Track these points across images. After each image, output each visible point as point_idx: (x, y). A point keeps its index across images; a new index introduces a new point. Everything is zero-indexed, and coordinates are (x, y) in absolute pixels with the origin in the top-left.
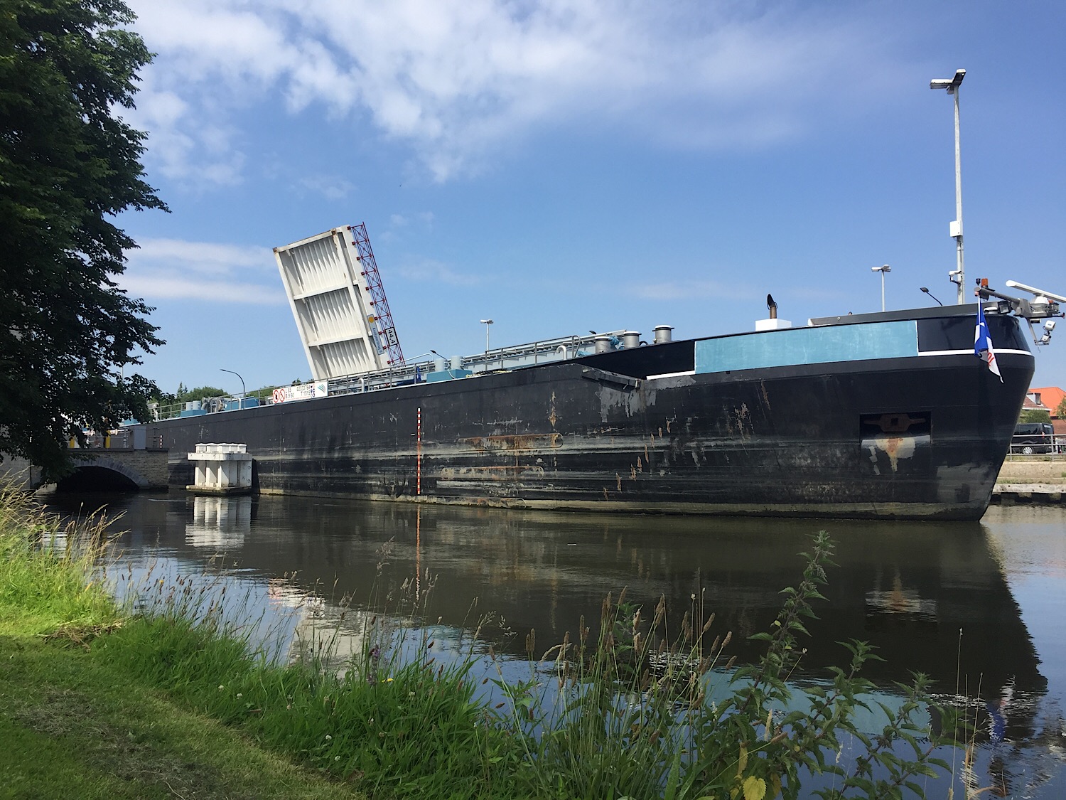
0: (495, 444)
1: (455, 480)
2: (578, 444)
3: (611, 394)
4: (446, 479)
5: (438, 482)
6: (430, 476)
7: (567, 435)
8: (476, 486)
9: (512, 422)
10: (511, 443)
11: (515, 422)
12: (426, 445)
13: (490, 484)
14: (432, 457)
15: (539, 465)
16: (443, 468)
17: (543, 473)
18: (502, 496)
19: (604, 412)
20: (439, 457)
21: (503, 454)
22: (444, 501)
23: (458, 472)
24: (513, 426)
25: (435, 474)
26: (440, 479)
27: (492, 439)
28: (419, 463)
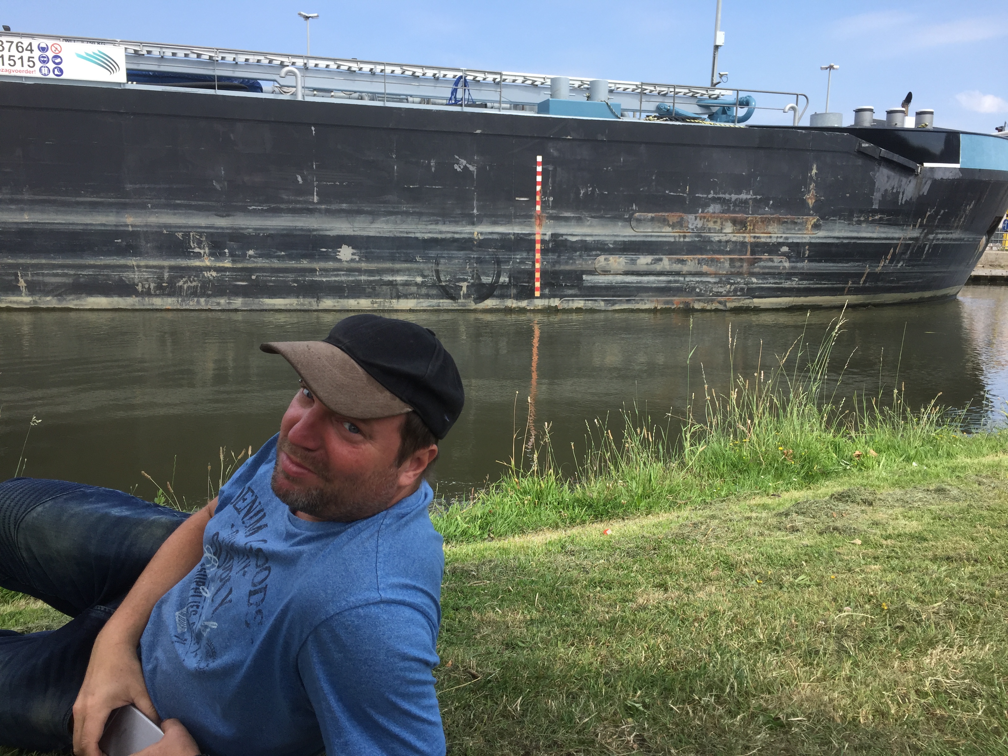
0: (711, 225)
1: (626, 273)
2: (840, 231)
3: (888, 177)
4: (606, 272)
5: (584, 277)
6: (568, 268)
7: (827, 219)
8: (670, 282)
9: (743, 196)
10: (740, 224)
11: (749, 197)
12: (556, 218)
13: (698, 279)
14: (574, 239)
15: (784, 254)
16: (598, 255)
17: (787, 264)
18: (719, 294)
19: (877, 196)
20: (588, 239)
21: (724, 239)
22: (601, 305)
23: (633, 262)
24: (746, 202)
25: (579, 264)
26: (592, 272)
27: (704, 217)
28: (538, 246)
